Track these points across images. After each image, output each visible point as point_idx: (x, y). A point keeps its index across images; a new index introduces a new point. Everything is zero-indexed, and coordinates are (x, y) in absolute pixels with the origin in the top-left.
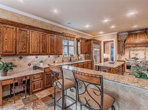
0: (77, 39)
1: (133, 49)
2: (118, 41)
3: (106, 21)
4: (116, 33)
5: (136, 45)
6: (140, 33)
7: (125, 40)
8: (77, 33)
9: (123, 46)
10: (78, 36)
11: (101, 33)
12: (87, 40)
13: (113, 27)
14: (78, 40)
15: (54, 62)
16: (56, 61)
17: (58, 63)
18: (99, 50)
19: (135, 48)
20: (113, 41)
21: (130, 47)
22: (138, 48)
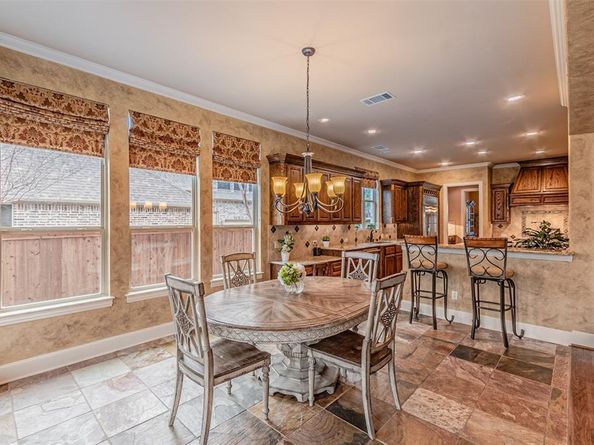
0: (381, 182)
1: (531, 208)
2: (492, 187)
3: (470, 143)
4: (486, 164)
5: (542, 199)
6: (552, 168)
7: (512, 185)
8: (382, 165)
9: (504, 200)
10: (384, 176)
11: (445, 164)
12: (406, 186)
13: (482, 153)
14: (385, 187)
15: (342, 241)
16: (346, 240)
17: (348, 243)
18: (435, 211)
19: (540, 208)
20: (477, 186)
21: (525, 204)
22: (548, 207)
